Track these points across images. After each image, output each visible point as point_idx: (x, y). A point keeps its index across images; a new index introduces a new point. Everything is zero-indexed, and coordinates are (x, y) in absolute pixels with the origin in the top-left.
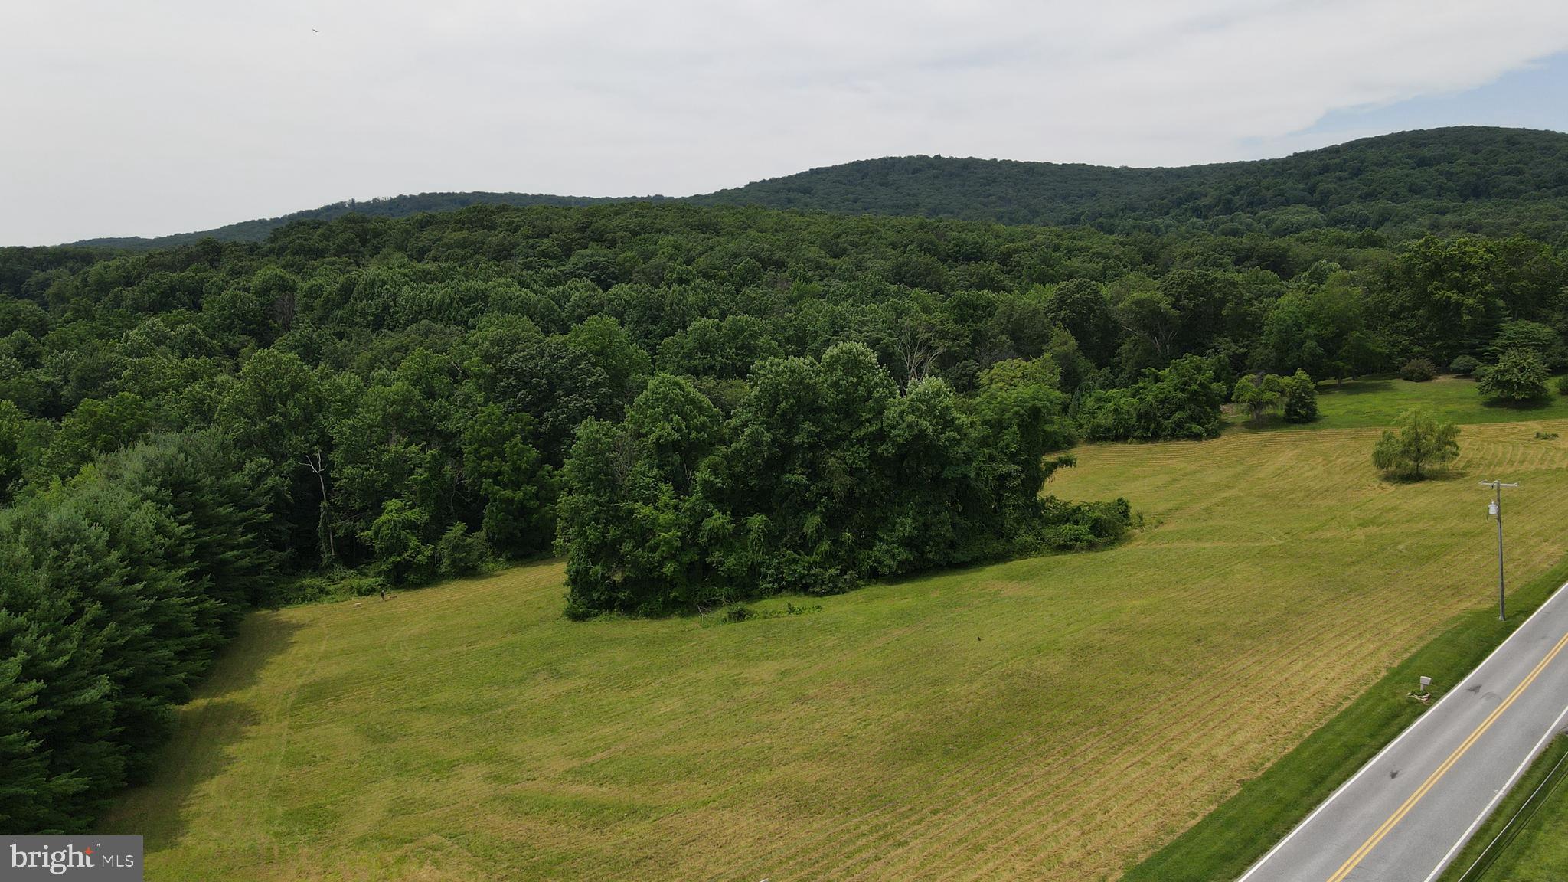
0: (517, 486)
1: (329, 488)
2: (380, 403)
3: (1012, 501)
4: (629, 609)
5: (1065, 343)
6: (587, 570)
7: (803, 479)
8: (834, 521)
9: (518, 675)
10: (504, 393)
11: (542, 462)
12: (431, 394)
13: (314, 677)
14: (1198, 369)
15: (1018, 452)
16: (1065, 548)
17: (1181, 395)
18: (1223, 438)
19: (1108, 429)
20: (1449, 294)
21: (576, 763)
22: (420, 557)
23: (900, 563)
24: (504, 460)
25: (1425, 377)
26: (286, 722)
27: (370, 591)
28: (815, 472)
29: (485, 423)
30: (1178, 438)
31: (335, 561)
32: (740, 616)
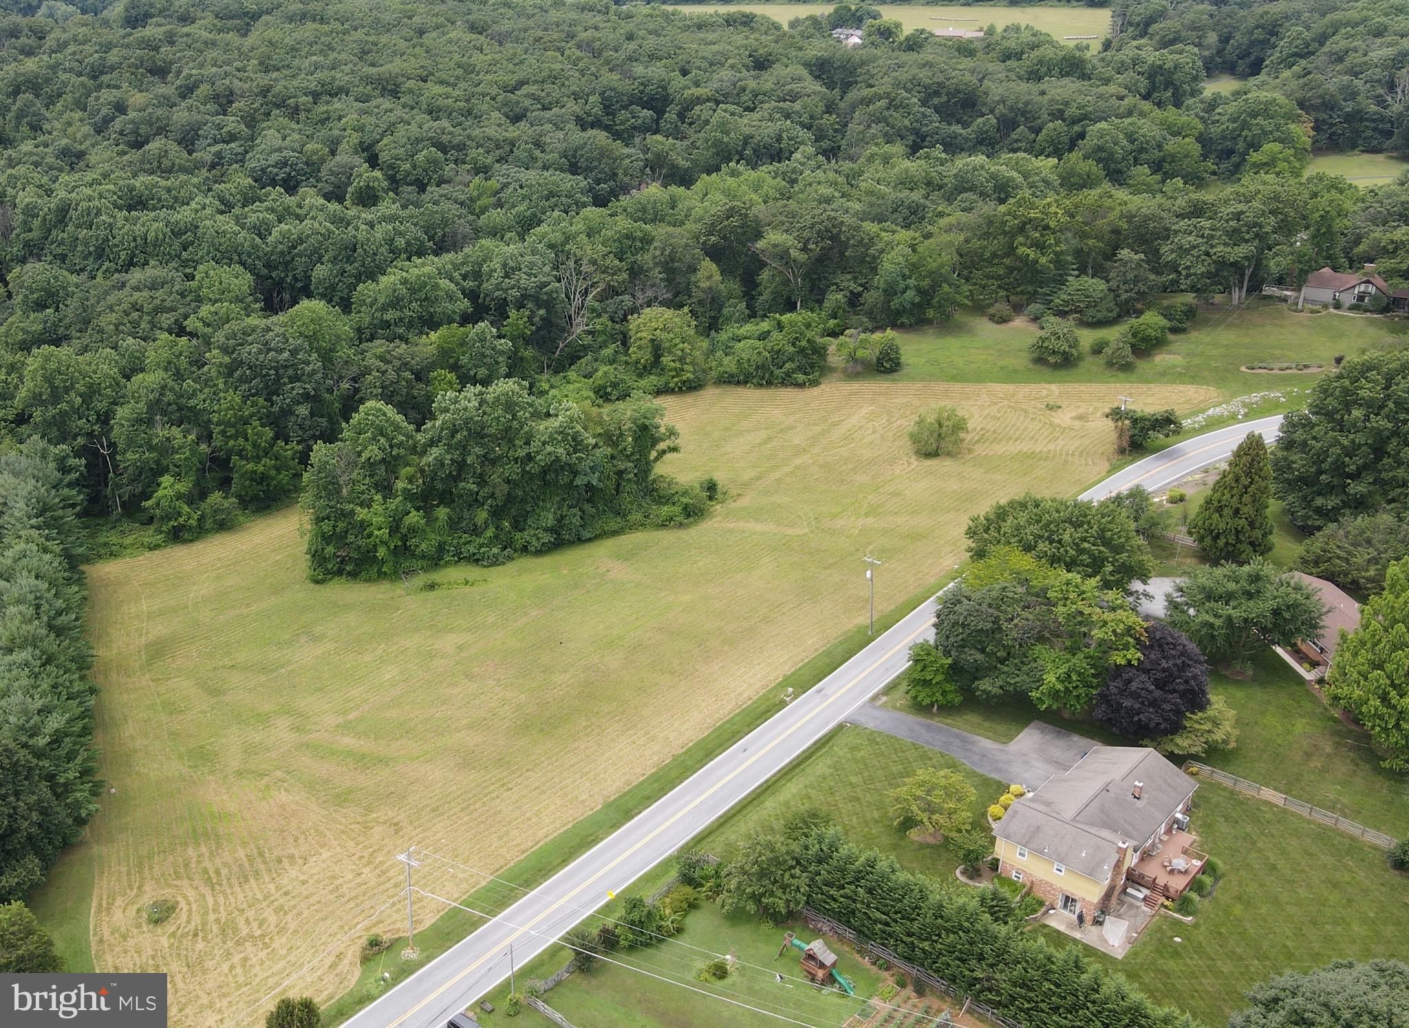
0: (258, 459)
1: (116, 467)
2: (143, 392)
3: (627, 489)
4: (354, 575)
5: (710, 277)
6: (323, 550)
7: (474, 487)
8: (496, 513)
9: (287, 637)
10: (242, 380)
11: (276, 438)
12: (179, 376)
13: (151, 637)
14: (808, 326)
15: (632, 454)
16: (663, 525)
17: (792, 349)
18: (822, 386)
19: (732, 376)
20: (1028, 251)
21: (341, 719)
22: (191, 521)
23: (543, 544)
24: (247, 440)
25: (1003, 320)
26: (148, 676)
27: (157, 547)
28: (482, 481)
29: (228, 409)
30: (786, 386)
31: (122, 516)
32: (432, 587)
